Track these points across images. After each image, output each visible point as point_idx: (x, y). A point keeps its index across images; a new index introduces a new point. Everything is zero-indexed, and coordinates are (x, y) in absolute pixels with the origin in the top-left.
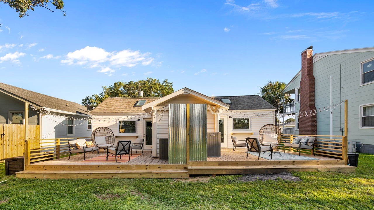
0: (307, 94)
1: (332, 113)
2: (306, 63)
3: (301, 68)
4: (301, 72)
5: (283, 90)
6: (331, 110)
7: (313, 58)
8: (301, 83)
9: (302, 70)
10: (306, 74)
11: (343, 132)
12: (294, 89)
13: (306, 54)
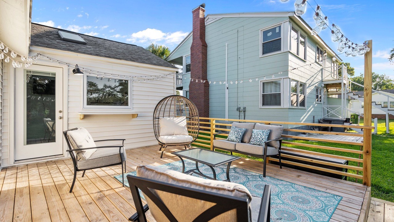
0: (199, 62)
1: (227, 88)
2: (199, 23)
3: (192, 30)
4: (192, 34)
5: (168, 57)
6: (227, 85)
7: (205, 20)
8: (192, 48)
9: (194, 32)
10: (199, 37)
11: (240, 111)
12: (182, 57)
13: (199, 12)
